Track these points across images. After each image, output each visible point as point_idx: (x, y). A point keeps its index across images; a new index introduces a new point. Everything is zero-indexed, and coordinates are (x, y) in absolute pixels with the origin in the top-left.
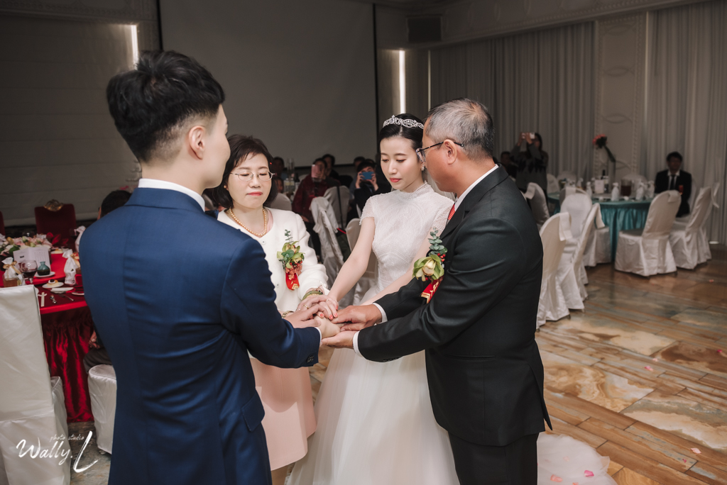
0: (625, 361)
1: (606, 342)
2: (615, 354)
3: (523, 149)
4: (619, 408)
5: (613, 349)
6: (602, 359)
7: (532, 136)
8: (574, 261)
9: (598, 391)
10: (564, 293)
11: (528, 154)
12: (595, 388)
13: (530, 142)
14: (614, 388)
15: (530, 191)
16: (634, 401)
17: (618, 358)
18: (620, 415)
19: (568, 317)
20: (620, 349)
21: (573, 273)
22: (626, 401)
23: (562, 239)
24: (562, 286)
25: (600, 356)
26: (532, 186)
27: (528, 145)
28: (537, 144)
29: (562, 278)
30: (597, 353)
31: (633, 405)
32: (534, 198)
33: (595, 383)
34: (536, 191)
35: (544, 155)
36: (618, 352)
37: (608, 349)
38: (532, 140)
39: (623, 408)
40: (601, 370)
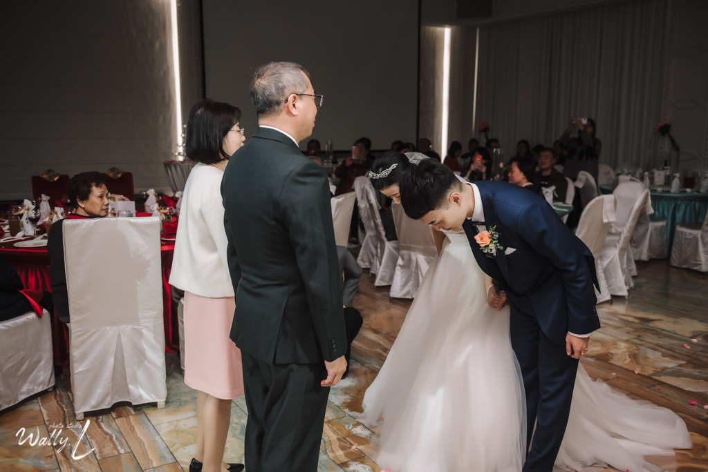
0: (663, 339)
1: (647, 324)
2: (653, 334)
3: (575, 135)
4: (649, 371)
5: (651, 330)
6: (639, 336)
7: (585, 121)
8: (619, 246)
9: (629, 360)
10: (607, 278)
11: (579, 141)
12: (627, 357)
13: (582, 128)
14: (646, 358)
15: (581, 180)
16: (664, 369)
17: (656, 337)
18: (649, 377)
19: (610, 302)
20: (660, 330)
21: (617, 258)
22: (656, 368)
23: (605, 221)
24: (605, 271)
25: (637, 334)
26: (583, 175)
27: (580, 132)
28: (590, 130)
29: (606, 263)
30: (635, 332)
31: (664, 371)
32: (584, 187)
33: (628, 353)
34: (587, 179)
35: (597, 143)
36: (657, 332)
37: (647, 329)
38: (585, 126)
39: (652, 372)
40: (636, 345)
